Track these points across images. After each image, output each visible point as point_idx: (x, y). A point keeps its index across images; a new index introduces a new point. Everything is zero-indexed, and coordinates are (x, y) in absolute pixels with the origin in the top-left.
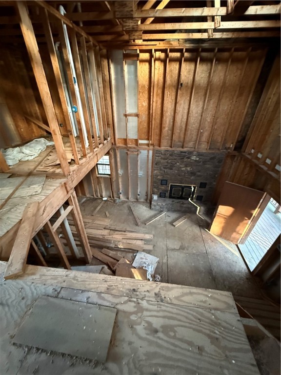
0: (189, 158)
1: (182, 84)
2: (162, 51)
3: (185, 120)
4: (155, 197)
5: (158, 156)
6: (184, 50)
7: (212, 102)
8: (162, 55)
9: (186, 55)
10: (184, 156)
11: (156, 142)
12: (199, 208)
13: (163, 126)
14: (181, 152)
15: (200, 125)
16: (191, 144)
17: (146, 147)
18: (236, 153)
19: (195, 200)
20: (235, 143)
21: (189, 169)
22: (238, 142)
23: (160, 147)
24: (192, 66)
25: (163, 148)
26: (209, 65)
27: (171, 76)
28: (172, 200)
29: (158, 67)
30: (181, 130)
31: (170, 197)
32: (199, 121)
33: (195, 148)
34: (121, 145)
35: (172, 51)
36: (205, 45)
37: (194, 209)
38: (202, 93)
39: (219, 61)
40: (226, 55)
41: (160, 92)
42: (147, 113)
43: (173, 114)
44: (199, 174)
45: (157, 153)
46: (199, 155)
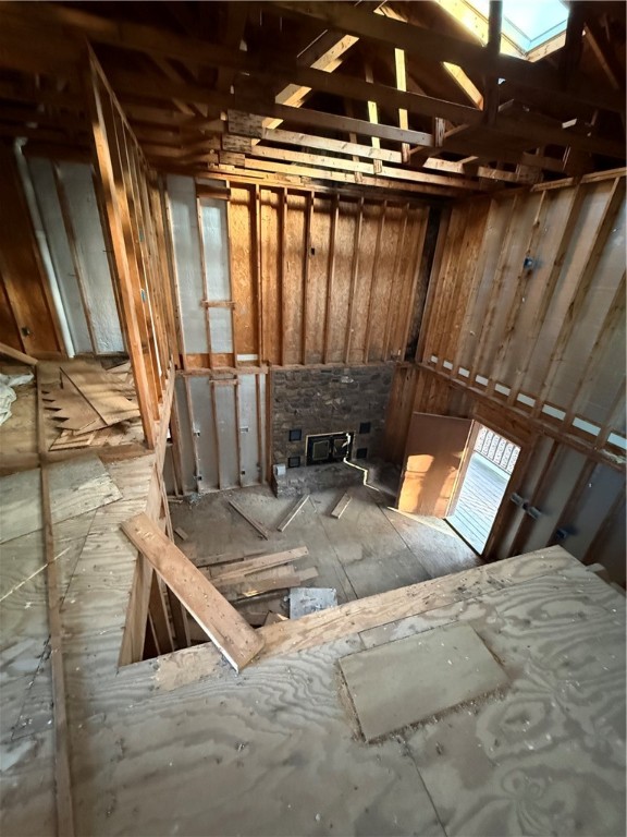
0: (337, 381)
1: (313, 251)
2: (273, 189)
3: (323, 312)
4: (281, 470)
5: (281, 384)
6: (313, 195)
7: (363, 282)
8: (274, 198)
9: (316, 202)
10: (327, 379)
11: (272, 357)
12: (366, 471)
13: (285, 324)
14: (323, 371)
15: (349, 321)
16: (336, 355)
17: (255, 368)
18: (408, 365)
19: (354, 460)
20: (404, 349)
21: (338, 401)
22: (408, 346)
23: (281, 364)
24: (326, 221)
25: (288, 367)
27: (292, 235)
28: (314, 468)
29: (267, 217)
30: (316, 330)
31: (310, 462)
32: (345, 314)
33: (344, 362)
34: (195, 368)
35: (292, 192)
36: (346, 191)
37: (357, 476)
38: (346, 267)
39: (367, 217)
40: (375, 209)
41: (274, 261)
42: (249, 299)
43: (300, 301)
44: (356, 408)
45: (277, 378)
46: (354, 373)
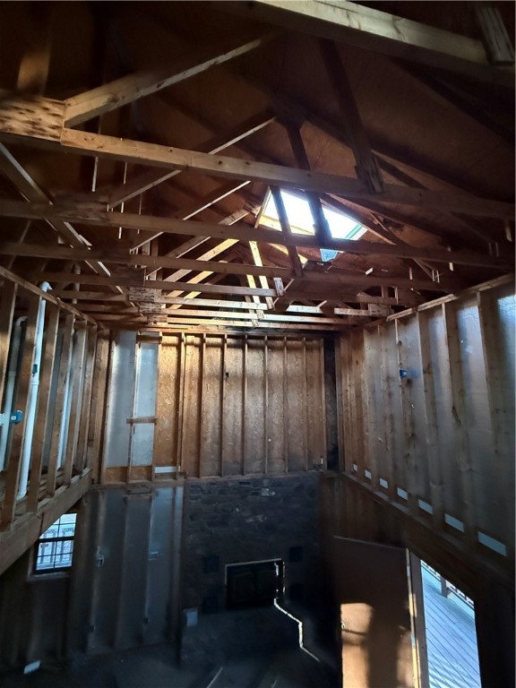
0: (257, 494)
1: (227, 374)
2: (196, 335)
3: (240, 424)
4: (192, 617)
5: (196, 498)
6: (226, 336)
7: (275, 396)
8: (197, 340)
9: (229, 341)
10: (246, 490)
11: (191, 468)
12: (301, 625)
13: (203, 435)
14: (241, 483)
15: (265, 431)
16: (256, 466)
17: (171, 480)
18: (332, 474)
20: (325, 457)
21: (260, 518)
22: (330, 453)
23: (198, 476)
24: (239, 353)
25: (204, 479)
26: (261, 352)
27: (211, 364)
28: (234, 614)
29: (191, 355)
30: (235, 441)
31: (230, 605)
32: (262, 425)
33: (264, 472)
34: (113, 482)
36: (251, 333)
37: (290, 630)
38: (258, 385)
39: (272, 348)
40: (279, 343)
41: (195, 383)
42: (172, 416)
43: (218, 415)
44: (281, 527)
45: (192, 492)
46: (275, 484)
